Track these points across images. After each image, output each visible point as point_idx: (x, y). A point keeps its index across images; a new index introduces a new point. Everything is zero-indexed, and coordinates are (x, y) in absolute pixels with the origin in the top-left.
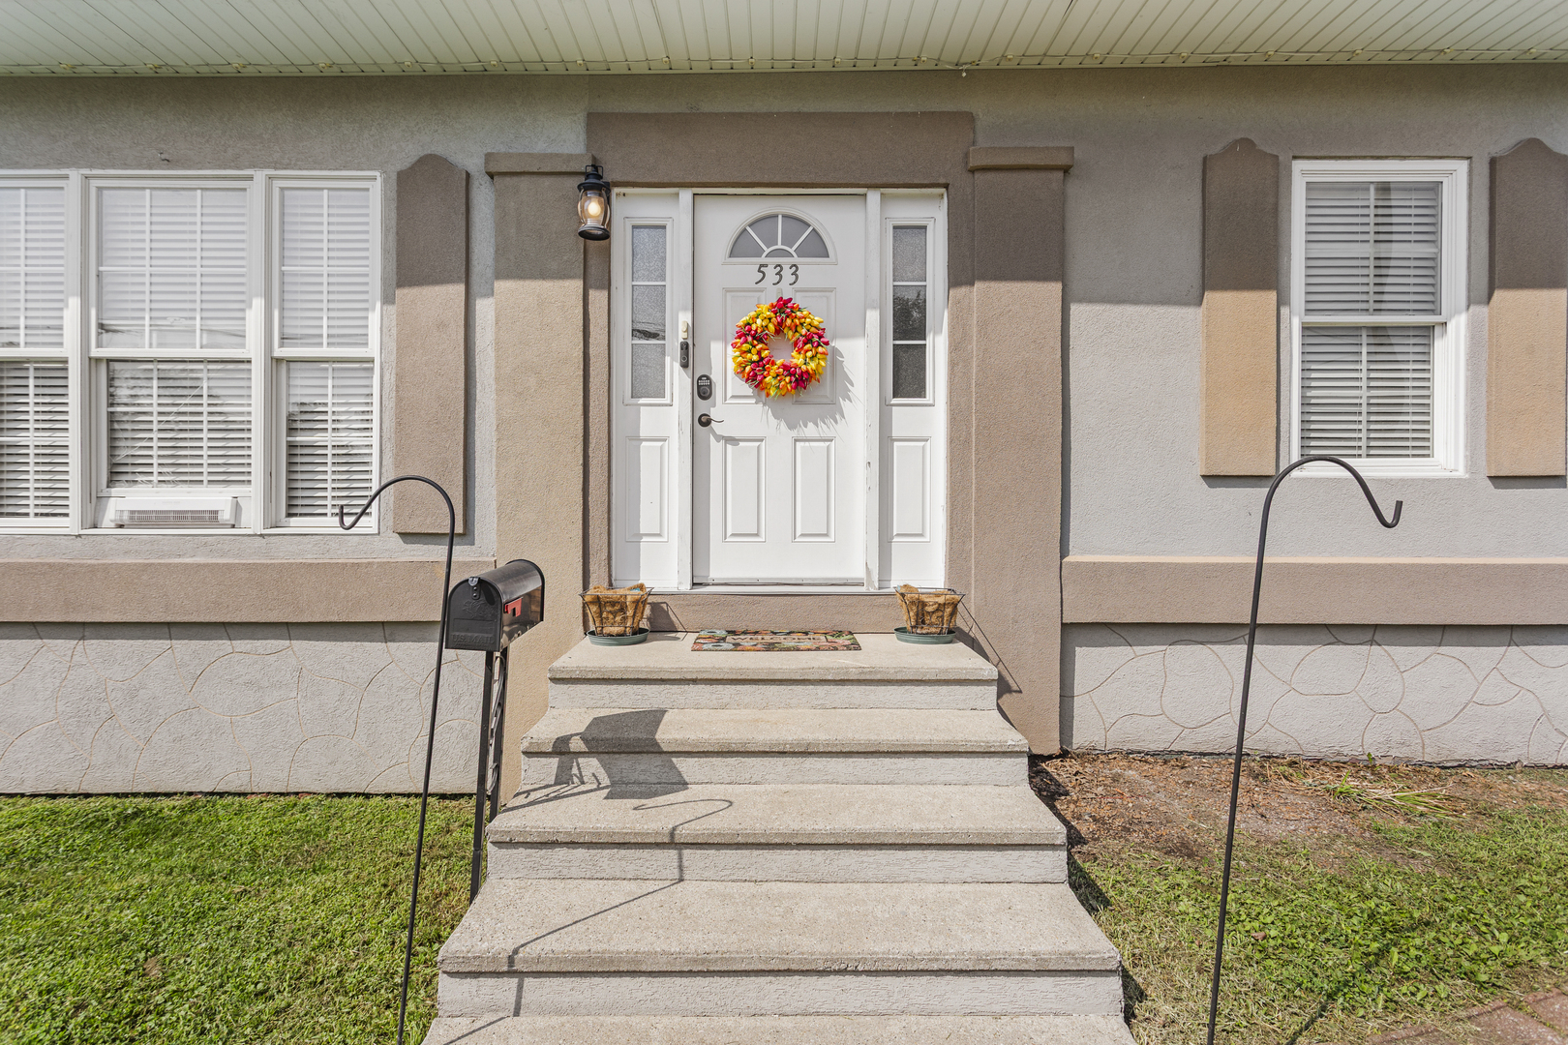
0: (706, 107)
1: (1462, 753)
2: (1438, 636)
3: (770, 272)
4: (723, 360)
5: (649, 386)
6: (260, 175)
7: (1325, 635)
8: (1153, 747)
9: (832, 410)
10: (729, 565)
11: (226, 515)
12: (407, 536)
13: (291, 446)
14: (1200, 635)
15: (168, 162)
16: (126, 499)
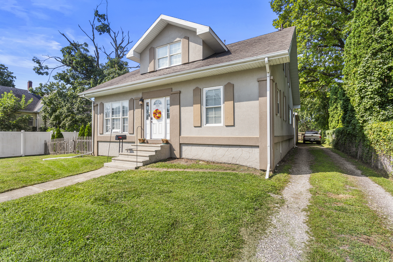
0: (151, 91)
1: (224, 161)
2: (220, 146)
3: (157, 106)
4: (153, 116)
5: (147, 119)
6: (121, 101)
7: (207, 146)
8: (190, 158)
9: (162, 120)
10: (154, 137)
11: (119, 132)
12: (130, 134)
13: (123, 125)
14: (194, 145)
15: (116, 101)
16: (114, 131)
